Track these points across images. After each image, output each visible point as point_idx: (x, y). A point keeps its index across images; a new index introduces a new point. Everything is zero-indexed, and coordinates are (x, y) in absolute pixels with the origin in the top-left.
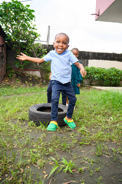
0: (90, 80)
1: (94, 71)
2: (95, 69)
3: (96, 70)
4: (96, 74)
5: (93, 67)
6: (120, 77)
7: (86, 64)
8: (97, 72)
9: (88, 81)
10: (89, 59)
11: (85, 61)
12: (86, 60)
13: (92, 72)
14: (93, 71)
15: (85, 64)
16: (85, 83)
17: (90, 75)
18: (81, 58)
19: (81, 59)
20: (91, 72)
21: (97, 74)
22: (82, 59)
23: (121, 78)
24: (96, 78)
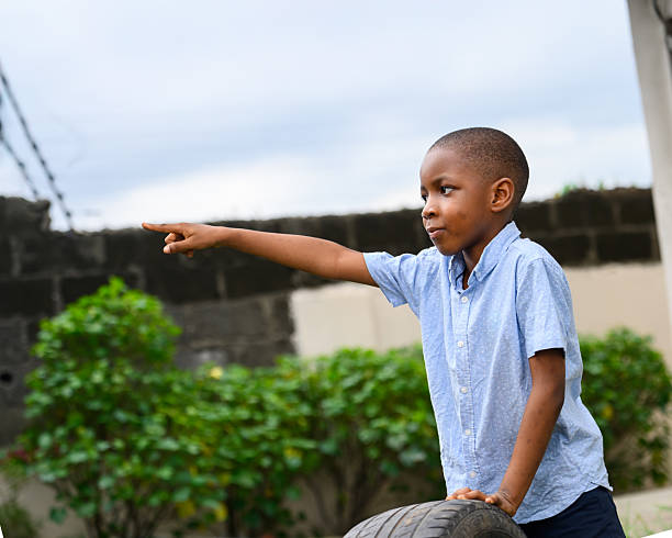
0: (350, 478)
1: (370, 387)
2: (377, 368)
3: (387, 373)
4: (394, 416)
5: (352, 355)
6: (612, 402)
7: (274, 336)
8: (404, 390)
9: (330, 497)
10: (294, 287)
11: (258, 308)
12: (267, 303)
13: (358, 398)
14: (359, 387)
15: (262, 335)
16: (302, 517)
17: (338, 433)
18: (222, 286)
19: (216, 296)
20: (348, 400)
21: (402, 410)
22: (233, 294)
23: (616, 412)
24: (406, 447)
